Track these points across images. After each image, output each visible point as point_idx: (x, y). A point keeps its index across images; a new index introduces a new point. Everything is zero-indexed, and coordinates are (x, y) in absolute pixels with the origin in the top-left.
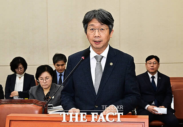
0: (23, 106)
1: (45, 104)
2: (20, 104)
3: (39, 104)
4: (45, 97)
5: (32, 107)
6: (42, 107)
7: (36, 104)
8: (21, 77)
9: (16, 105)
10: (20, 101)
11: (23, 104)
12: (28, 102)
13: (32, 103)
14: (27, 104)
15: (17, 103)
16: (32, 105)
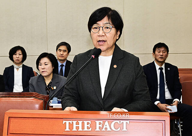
0: (22, 99)
1: (46, 98)
2: (19, 97)
3: (40, 98)
4: (46, 87)
5: (32, 100)
6: (43, 101)
7: (36, 97)
8: (18, 69)
9: (15, 99)
10: (18, 94)
11: (22, 97)
12: (27, 95)
13: (32, 96)
14: (26, 97)
15: (16, 97)
16: (32, 98)
